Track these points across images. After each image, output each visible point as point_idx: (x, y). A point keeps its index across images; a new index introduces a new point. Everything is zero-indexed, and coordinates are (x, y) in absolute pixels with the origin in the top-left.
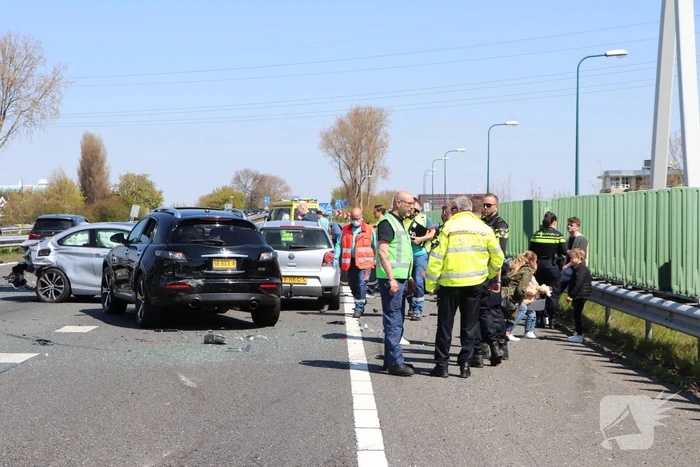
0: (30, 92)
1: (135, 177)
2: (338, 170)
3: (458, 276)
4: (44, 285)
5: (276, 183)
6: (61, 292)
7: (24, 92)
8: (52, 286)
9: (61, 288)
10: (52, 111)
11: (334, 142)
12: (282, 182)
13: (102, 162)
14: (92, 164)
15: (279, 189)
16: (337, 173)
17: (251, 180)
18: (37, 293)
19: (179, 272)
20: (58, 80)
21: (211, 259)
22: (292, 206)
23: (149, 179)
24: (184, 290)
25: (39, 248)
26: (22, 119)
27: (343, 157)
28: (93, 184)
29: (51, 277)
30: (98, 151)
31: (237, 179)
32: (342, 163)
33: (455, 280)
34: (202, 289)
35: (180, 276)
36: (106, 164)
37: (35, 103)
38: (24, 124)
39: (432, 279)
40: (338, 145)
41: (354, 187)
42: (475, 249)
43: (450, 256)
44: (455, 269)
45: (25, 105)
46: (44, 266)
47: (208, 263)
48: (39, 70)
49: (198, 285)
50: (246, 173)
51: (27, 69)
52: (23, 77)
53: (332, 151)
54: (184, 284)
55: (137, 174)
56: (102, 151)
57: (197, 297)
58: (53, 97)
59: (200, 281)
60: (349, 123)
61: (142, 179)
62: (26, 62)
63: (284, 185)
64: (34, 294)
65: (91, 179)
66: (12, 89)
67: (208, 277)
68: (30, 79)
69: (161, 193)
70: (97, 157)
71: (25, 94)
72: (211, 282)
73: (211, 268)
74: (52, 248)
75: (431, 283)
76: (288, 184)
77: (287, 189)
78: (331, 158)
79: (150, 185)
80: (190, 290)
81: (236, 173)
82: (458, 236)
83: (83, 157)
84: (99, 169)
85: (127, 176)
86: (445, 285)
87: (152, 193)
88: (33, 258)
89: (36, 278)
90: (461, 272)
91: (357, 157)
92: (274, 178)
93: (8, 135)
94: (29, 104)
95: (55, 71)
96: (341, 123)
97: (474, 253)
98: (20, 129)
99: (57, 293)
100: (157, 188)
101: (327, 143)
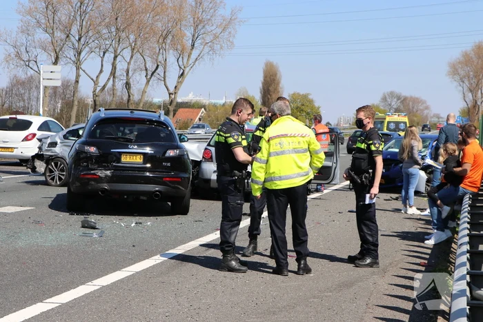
0: (213, 28)
1: (300, 95)
2: (461, 93)
3: (280, 178)
4: (51, 171)
5: (419, 102)
6: (63, 178)
7: (208, 28)
8: (57, 173)
9: (63, 175)
10: (228, 43)
11: (459, 70)
12: (424, 102)
13: (278, 84)
14: (270, 85)
15: (421, 108)
16: (461, 96)
17: (395, 100)
18: (46, 178)
19: (92, 164)
20: (235, 19)
21: (120, 153)
22: (385, 119)
23: (310, 97)
24: (95, 180)
25: (49, 141)
26: (207, 49)
27: (467, 83)
28: (270, 100)
29: (56, 165)
30: (276, 75)
31: (384, 99)
32: (466, 88)
33: (278, 182)
34: (110, 180)
35: (93, 167)
36: (280, 85)
37: (216, 37)
38: (208, 53)
39: (257, 183)
40: (462, 73)
41: (474, 107)
42: (296, 151)
43: (272, 159)
44: (277, 172)
45: (208, 39)
46: (52, 156)
47: (118, 157)
48: (221, 12)
49: (106, 176)
50: (392, 94)
51: (212, 11)
52: (209, 17)
53: (457, 77)
54: (94, 174)
55: (301, 93)
56: (278, 75)
57: (106, 186)
58: (230, 33)
59: (108, 173)
60: (472, 54)
61: (305, 96)
62: (211, 6)
63: (425, 105)
64: (43, 178)
65: (269, 96)
66: (200, 27)
67: (116, 169)
68: (213, 19)
69: (319, 108)
70: (274, 80)
71: (209, 30)
72: (118, 173)
73: (119, 160)
74: (59, 141)
75: (256, 187)
76: (428, 104)
77: (427, 108)
78: (455, 84)
79: (311, 102)
80: (100, 180)
81: (384, 94)
82: (277, 140)
83: (264, 80)
84: (275, 89)
85: (294, 94)
86: (270, 188)
87: (313, 107)
88: (44, 150)
89: (45, 165)
90: (282, 174)
91: (478, 82)
92: (417, 98)
93: (195, 62)
94: (212, 37)
95: (233, 13)
96: (466, 55)
97: (295, 156)
98: (205, 57)
99: (60, 179)
100: (316, 105)
101: (454, 70)
